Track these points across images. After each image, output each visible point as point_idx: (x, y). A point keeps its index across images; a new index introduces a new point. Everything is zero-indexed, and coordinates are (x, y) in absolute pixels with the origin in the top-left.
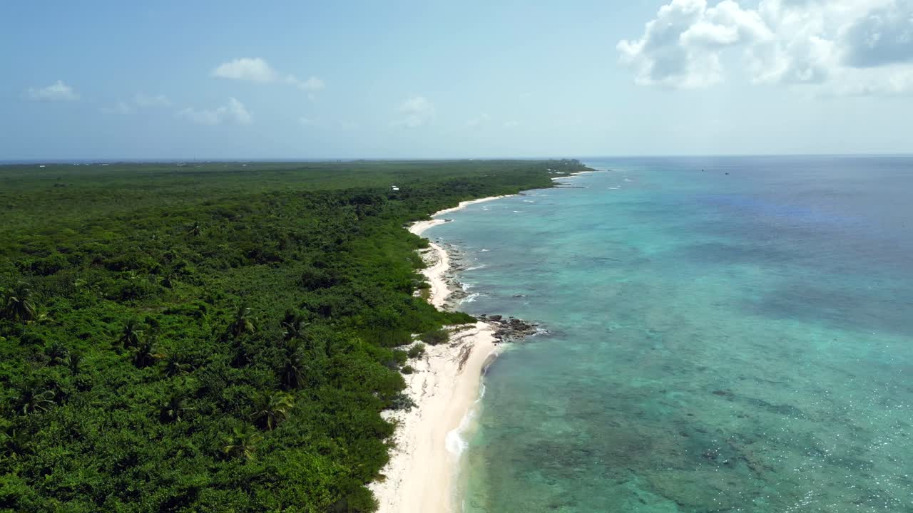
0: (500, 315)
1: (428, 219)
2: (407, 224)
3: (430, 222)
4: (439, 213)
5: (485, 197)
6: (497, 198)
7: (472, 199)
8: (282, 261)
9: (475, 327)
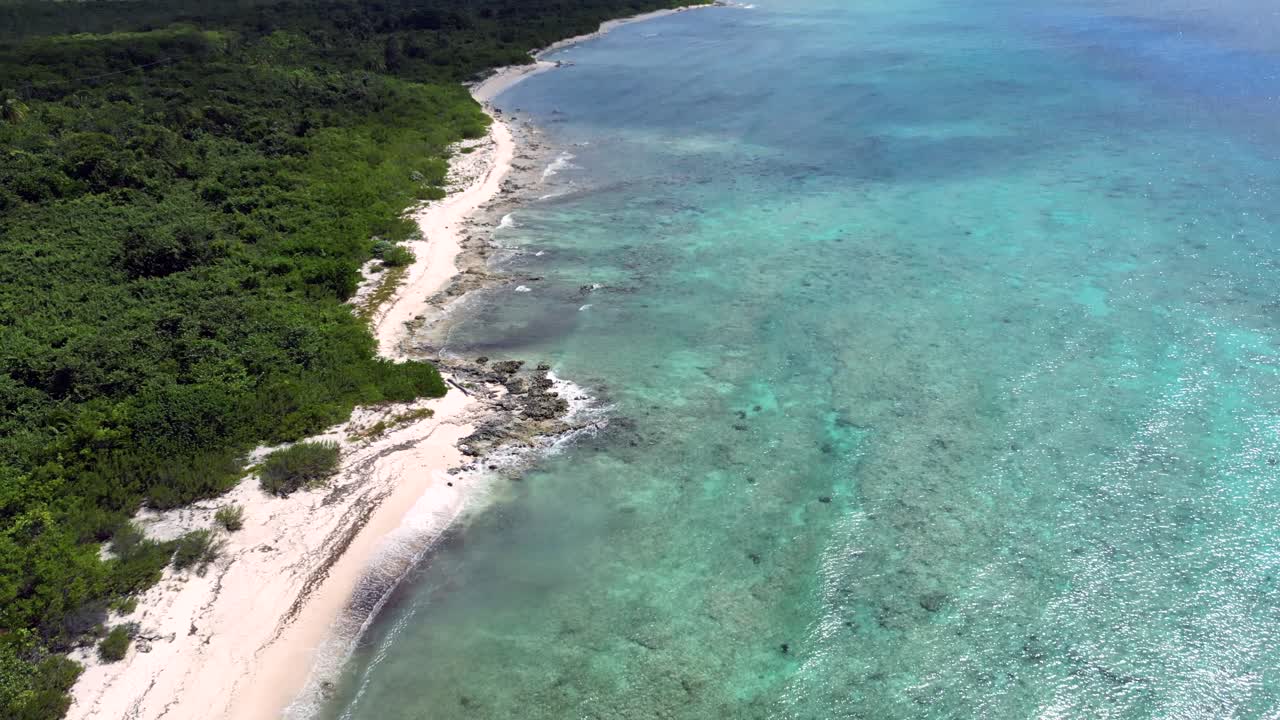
0: (516, 359)
1: (527, 61)
2: (478, 74)
3: (528, 67)
4: (556, 45)
5: (651, 11)
6: (674, 11)
7: (628, 15)
8: (140, 185)
9: (429, 413)
